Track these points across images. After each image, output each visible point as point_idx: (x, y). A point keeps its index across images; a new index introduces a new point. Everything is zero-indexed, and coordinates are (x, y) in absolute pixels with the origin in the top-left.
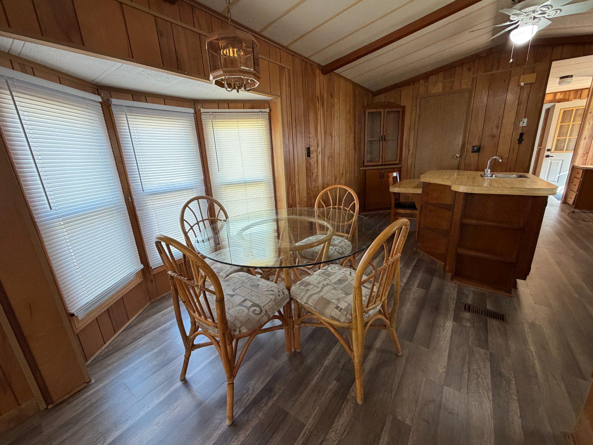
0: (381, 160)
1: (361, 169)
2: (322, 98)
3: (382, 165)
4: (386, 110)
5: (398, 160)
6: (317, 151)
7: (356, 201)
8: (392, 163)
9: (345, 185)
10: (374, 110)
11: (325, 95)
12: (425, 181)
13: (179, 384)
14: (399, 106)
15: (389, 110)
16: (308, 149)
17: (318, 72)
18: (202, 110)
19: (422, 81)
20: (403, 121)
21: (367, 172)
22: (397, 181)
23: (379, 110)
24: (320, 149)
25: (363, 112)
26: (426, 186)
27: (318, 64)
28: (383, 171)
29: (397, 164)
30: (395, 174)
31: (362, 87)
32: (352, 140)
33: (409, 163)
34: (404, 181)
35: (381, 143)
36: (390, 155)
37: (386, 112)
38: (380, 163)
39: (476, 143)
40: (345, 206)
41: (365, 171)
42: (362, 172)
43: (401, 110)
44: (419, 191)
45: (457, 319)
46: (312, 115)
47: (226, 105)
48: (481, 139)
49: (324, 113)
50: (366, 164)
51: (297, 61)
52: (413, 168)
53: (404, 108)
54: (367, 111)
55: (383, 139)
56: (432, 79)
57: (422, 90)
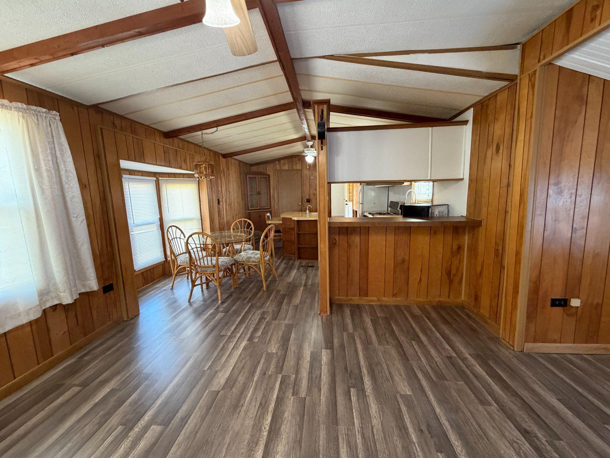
0: (259, 206)
1: (247, 212)
2: (224, 170)
3: (259, 209)
4: (259, 176)
5: (269, 206)
6: (222, 201)
7: (252, 226)
8: (265, 208)
9: (245, 218)
10: (252, 176)
11: (225, 169)
12: (283, 217)
13: (188, 304)
14: (267, 175)
15: (260, 176)
16: (218, 200)
17: (221, 157)
18: (160, 178)
19: (277, 162)
20: (270, 185)
21: (251, 214)
22: (270, 218)
23: (255, 176)
24: (224, 200)
25: (245, 176)
26: (284, 219)
27: (221, 154)
28: (261, 213)
29: (269, 209)
30: (268, 214)
31: (243, 162)
32: (240, 193)
33: (276, 208)
34: (273, 218)
35: (258, 196)
36: (264, 203)
37: (259, 178)
38: (258, 208)
39: (307, 198)
40: (247, 229)
41: (249, 213)
42: (247, 214)
43: (267, 176)
44: (281, 222)
45: (298, 269)
46: (219, 181)
47: (174, 176)
48: (309, 195)
49: (225, 179)
50: (250, 209)
51: (212, 153)
52: (278, 211)
53: (269, 175)
54: (247, 177)
55: (259, 193)
56: (282, 161)
57: (278, 167)
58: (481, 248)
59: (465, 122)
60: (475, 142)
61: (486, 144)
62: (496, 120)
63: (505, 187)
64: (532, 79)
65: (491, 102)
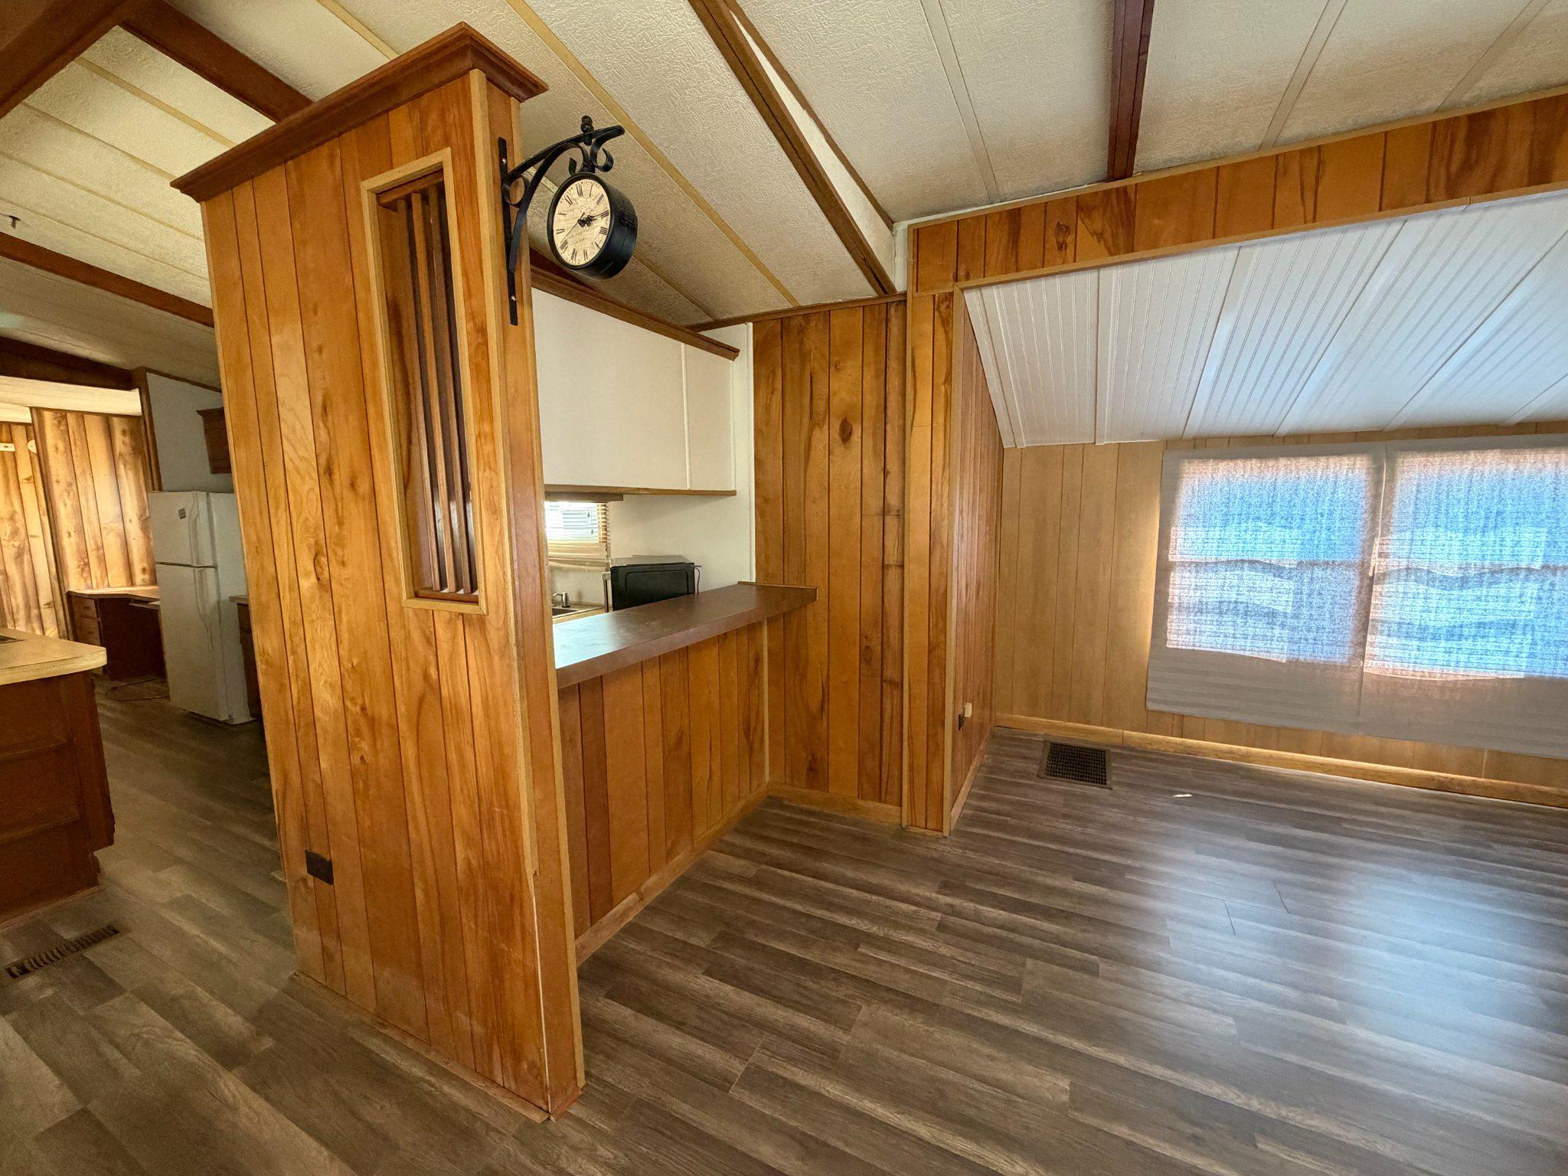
58: (817, 649)
59: (731, 352)
60: (767, 408)
61: (806, 416)
62: (833, 369)
63: (877, 514)
64: (943, 307)
65: (813, 324)
